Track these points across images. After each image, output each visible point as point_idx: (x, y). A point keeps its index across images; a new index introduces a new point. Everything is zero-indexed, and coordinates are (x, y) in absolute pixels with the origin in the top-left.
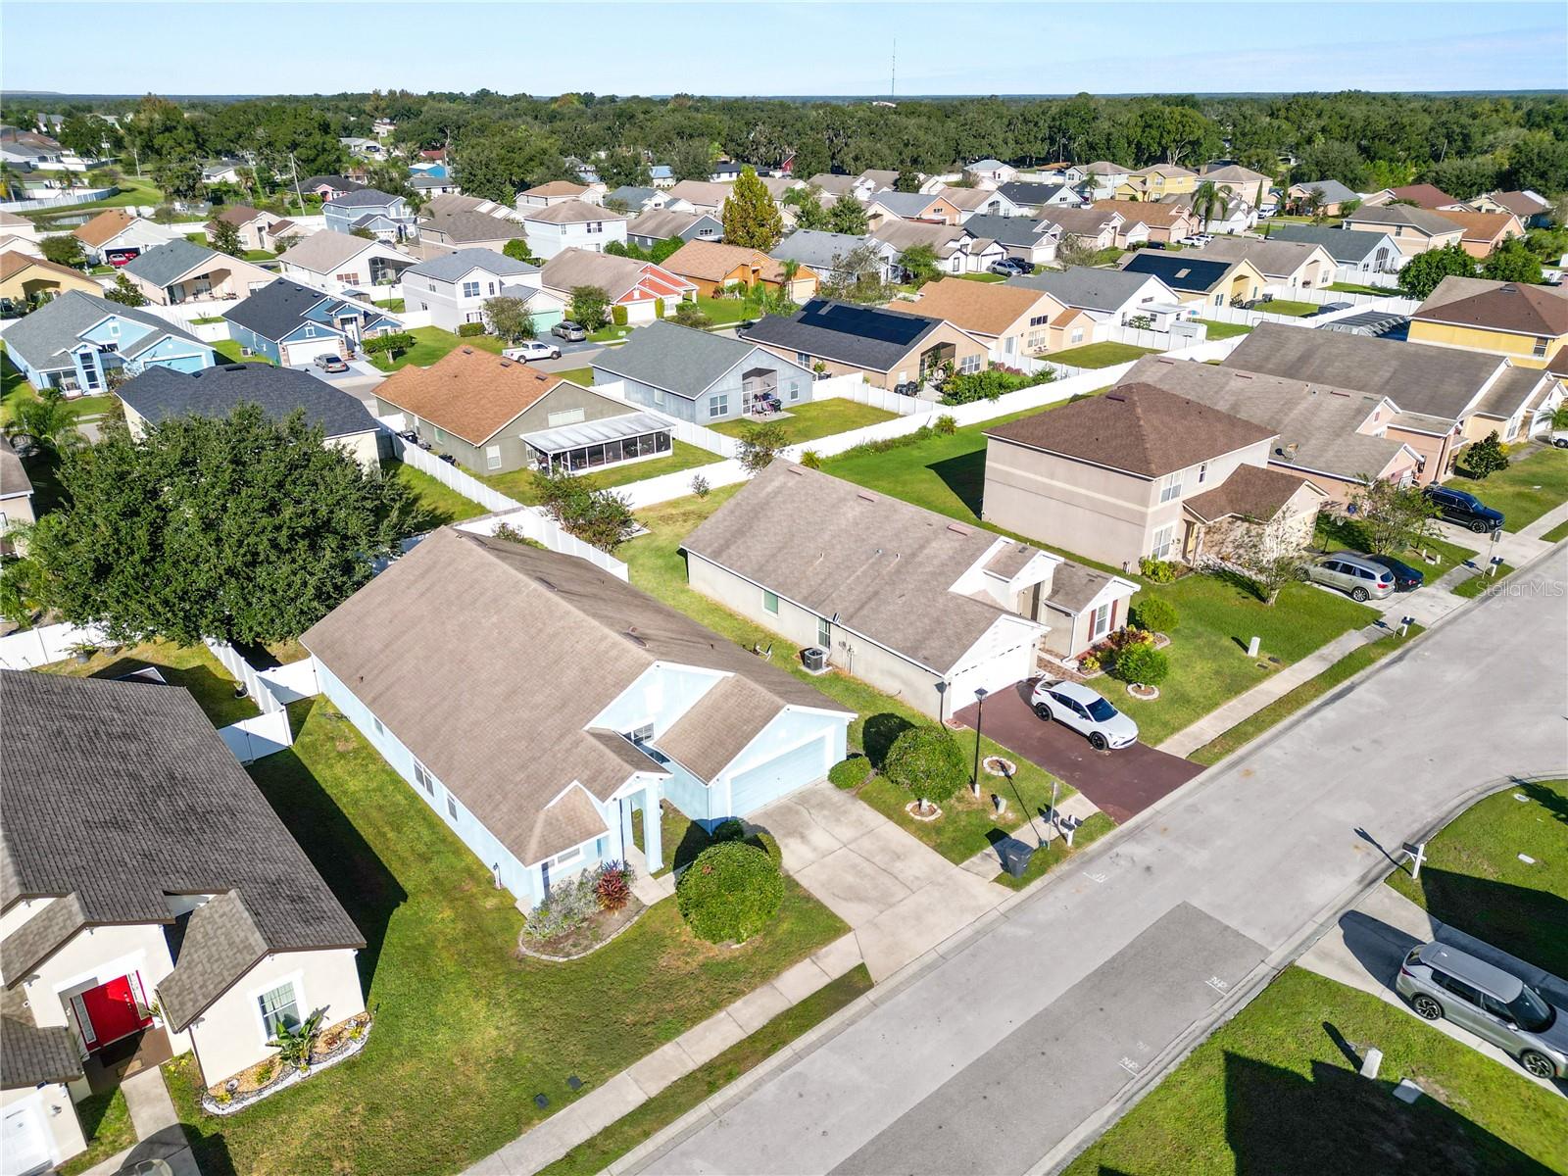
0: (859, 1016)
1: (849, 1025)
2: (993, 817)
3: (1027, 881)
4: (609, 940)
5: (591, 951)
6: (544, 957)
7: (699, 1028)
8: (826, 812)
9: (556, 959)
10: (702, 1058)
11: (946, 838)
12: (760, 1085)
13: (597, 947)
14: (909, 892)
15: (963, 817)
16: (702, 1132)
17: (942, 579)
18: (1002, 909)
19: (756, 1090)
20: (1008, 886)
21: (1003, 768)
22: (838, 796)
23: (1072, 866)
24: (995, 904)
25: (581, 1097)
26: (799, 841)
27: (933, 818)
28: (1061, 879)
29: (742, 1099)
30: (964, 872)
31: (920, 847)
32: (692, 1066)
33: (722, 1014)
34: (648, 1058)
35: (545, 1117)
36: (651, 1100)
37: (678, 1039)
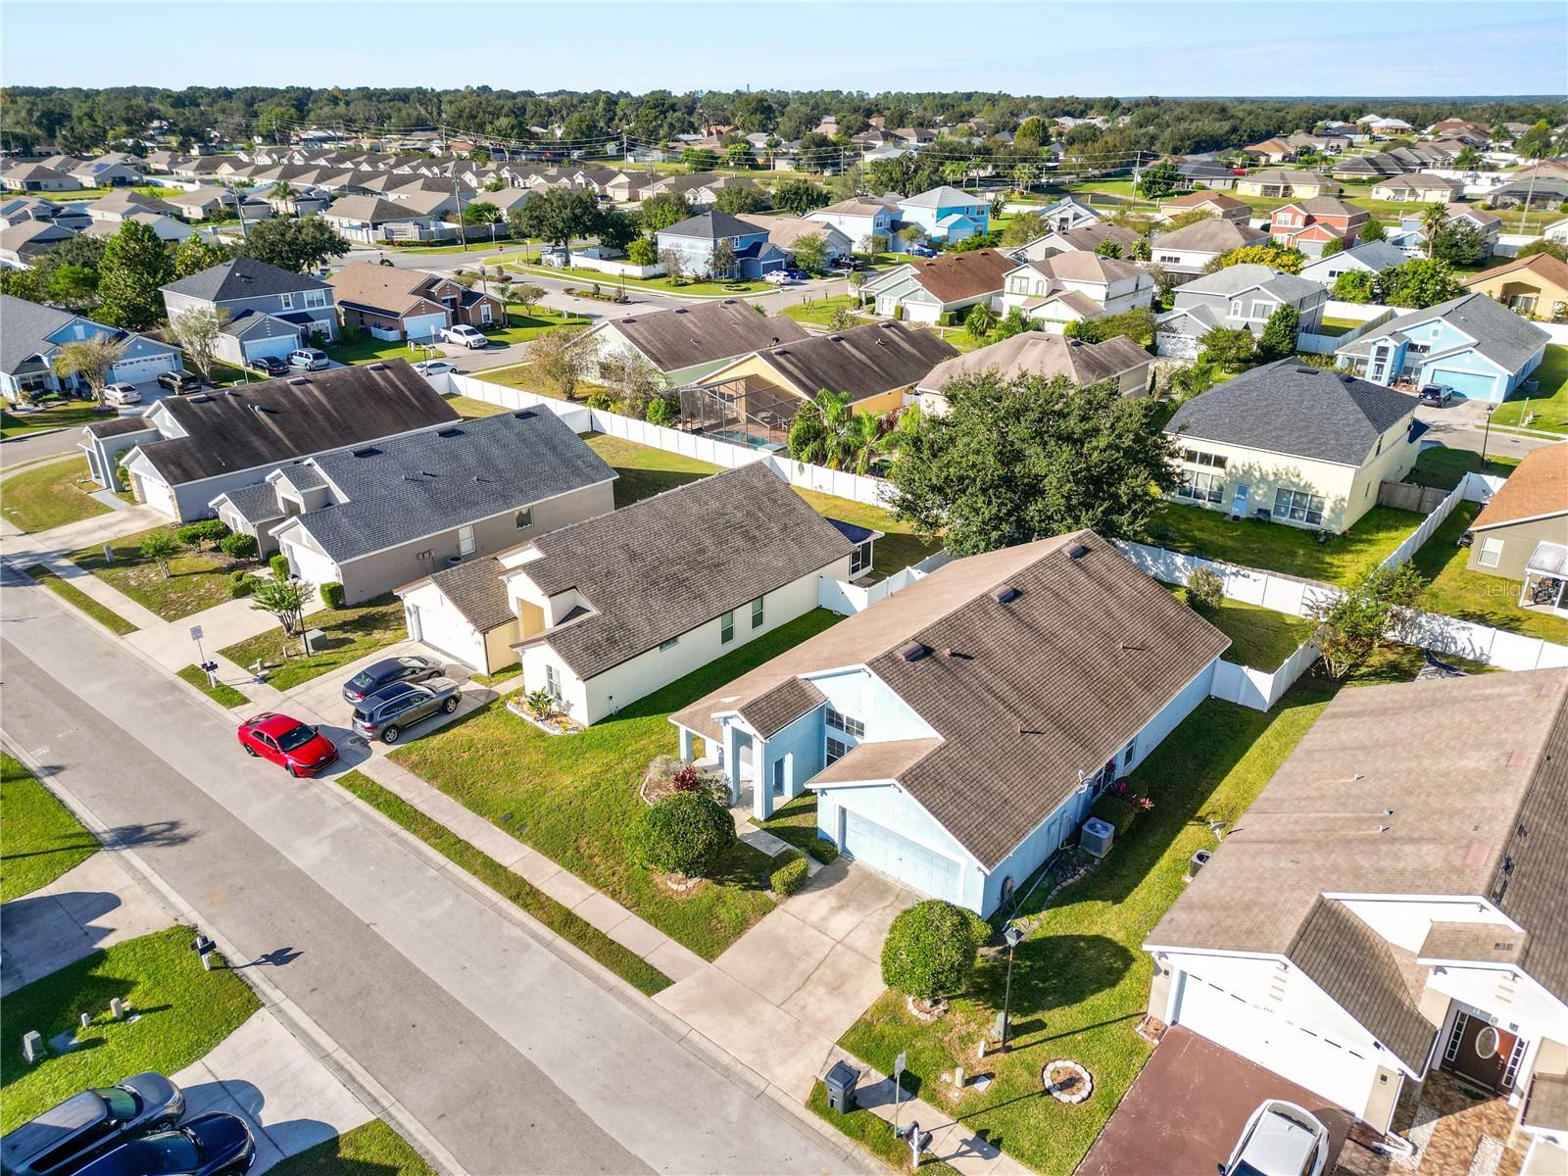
2: (945, 1077)
6: (644, 785)
7: (576, 879)
9: (642, 790)
10: (544, 888)
11: (881, 1028)
14: (778, 1002)
15: (931, 1043)
16: (477, 901)
18: (770, 1091)
19: (514, 924)
20: (813, 1095)
24: (777, 1083)
25: (511, 834)
26: (835, 905)
27: (914, 1012)
28: (848, 1158)
29: (506, 918)
30: (828, 1051)
31: (859, 1007)
32: (537, 884)
33: (592, 890)
34: (545, 858)
35: (494, 823)
36: (505, 869)
37: (565, 872)
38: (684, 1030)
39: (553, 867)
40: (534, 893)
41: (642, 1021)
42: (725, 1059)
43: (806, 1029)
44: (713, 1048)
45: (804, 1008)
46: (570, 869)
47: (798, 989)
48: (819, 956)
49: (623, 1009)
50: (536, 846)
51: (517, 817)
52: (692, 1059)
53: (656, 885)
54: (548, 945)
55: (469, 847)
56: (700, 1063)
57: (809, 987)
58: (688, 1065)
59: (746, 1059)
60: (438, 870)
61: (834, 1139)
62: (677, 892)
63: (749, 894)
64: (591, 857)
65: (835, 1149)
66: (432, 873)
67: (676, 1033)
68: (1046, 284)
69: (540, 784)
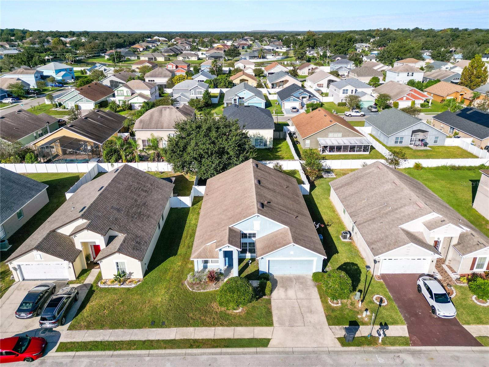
0: (249, 353)
1: (243, 354)
2: (359, 316)
3: (349, 345)
4: (206, 291)
5: (199, 291)
6: (188, 287)
7: (204, 328)
8: (301, 286)
9: (190, 289)
10: (197, 337)
11: (333, 315)
12: (203, 355)
13: (202, 291)
14: (303, 325)
15: (347, 311)
16: (178, 357)
17: (399, 221)
18: (330, 349)
19: (201, 355)
20: (340, 343)
21: (381, 301)
22: (310, 283)
23: (374, 350)
24: (329, 346)
25: (162, 328)
26: (284, 290)
27: (335, 305)
28: (365, 352)
29: (195, 355)
30: (329, 329)
31: (322, 312)
32: (192, 337)
33: (213, 328)
34: (184, 328)
35: (150, 328)
36: (175, 340)
37: (196, 328)
38: (291, 350)
39: (191, 329)
40: (195, 341)
41: (277, 355)
42: (310, 349)
43: (318, 327)
44: (304, 349)
45: (310, 322)
46: (198, 326)
47: (303, 318)
48: (297, 306)
49: (267, 356)
50: (176, 326)
51: (157, 321)
52: (303, 355)
53: (232, 314)
54: (221, 354)
55: (152, 341)
56: (306, 355)
57: (305, 316)
58: (304, 358)
59: (315, 345)
60: (148, 356)
61: (357, 350)
62: (239, 312)
63: (259, 301)
64: (200, 318)
65: (360, 352)
66: (147, 359)
67: (290, 352)
68: (130, 92)
69: (150, 306)
